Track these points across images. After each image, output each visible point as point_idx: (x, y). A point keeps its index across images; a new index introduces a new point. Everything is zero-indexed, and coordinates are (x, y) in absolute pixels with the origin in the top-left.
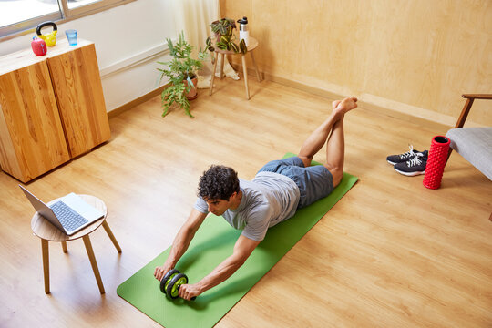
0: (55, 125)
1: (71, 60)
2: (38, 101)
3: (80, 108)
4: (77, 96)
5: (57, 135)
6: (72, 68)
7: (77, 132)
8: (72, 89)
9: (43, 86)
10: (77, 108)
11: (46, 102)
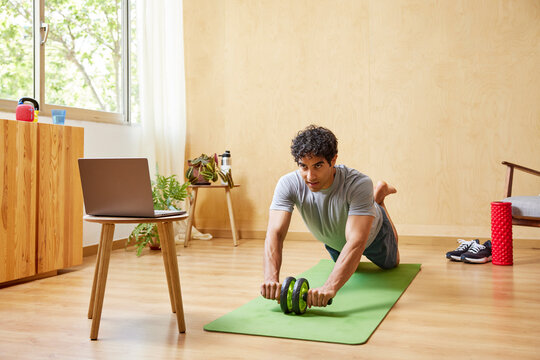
0: (29, 213)
1: (61, 136)
2: (19, 171)
3: (58, 203)
4: (58, 185)
5: (29, 227)
6: (60, 146)
7: (50, 237)
8: (55, 173)
9: (28, 154)
10: (55, 201)
11: (27, 175)
